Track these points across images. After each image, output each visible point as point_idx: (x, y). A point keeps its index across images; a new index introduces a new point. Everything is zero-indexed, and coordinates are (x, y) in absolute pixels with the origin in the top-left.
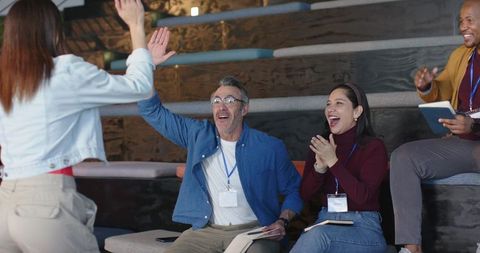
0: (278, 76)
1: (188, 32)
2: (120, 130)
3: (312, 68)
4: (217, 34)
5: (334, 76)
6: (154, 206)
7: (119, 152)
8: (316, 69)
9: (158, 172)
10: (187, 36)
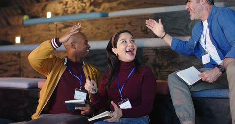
0: (111, 29)
1: (69, 3)
2: (19, 59)
3: (129, 23)
4: (84, 5)
5: (142, 28)
6: (25, 106)
7: (17, 72)
8: (132, 24)
9: (30, 84)
10: (68, 6)
